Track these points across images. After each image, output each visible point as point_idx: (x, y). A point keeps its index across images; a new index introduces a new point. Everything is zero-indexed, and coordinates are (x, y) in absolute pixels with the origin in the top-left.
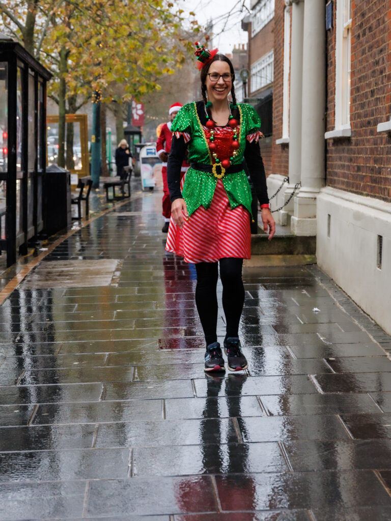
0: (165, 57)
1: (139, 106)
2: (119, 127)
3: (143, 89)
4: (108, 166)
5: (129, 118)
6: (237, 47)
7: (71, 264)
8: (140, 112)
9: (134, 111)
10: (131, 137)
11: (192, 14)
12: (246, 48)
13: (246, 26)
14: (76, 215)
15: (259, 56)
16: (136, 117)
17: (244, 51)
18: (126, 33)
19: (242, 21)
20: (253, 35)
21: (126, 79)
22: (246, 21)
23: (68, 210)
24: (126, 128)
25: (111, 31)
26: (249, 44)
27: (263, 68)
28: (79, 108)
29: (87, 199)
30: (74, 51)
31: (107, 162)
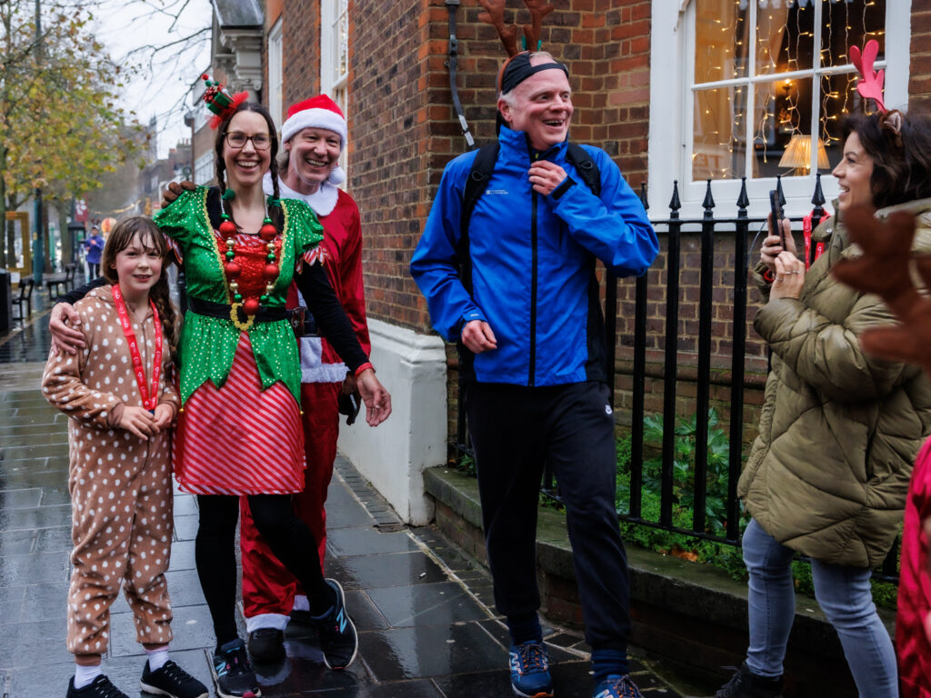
0: (106, 154)
1: (82, 202)
2: (62, 224)
3: (84, 187)
4: (51, 264)
5: (73, 213)
6: (181, 142)
7: (12, 367)
8: (84, 208)
9: (77, 207)
10: (75, 232)
11: (132, 112)
12: (190, 143)
13: (189, 122)
14: (19, 316)
15: (203, 152)
16: (80, 212)
17: (188, 147)
18: (65, 131)
19: (185, 117)
20: (196, 131)
21: (67, 176)
22: (188, 117)
23: (9, 311)
24: (70, 224)
25: (50, 129)
26: (193, 140)
27: (207, 164)
28: (19, 205)
29: (29, 299)
30: (13, 149)
31: (51, 259)
